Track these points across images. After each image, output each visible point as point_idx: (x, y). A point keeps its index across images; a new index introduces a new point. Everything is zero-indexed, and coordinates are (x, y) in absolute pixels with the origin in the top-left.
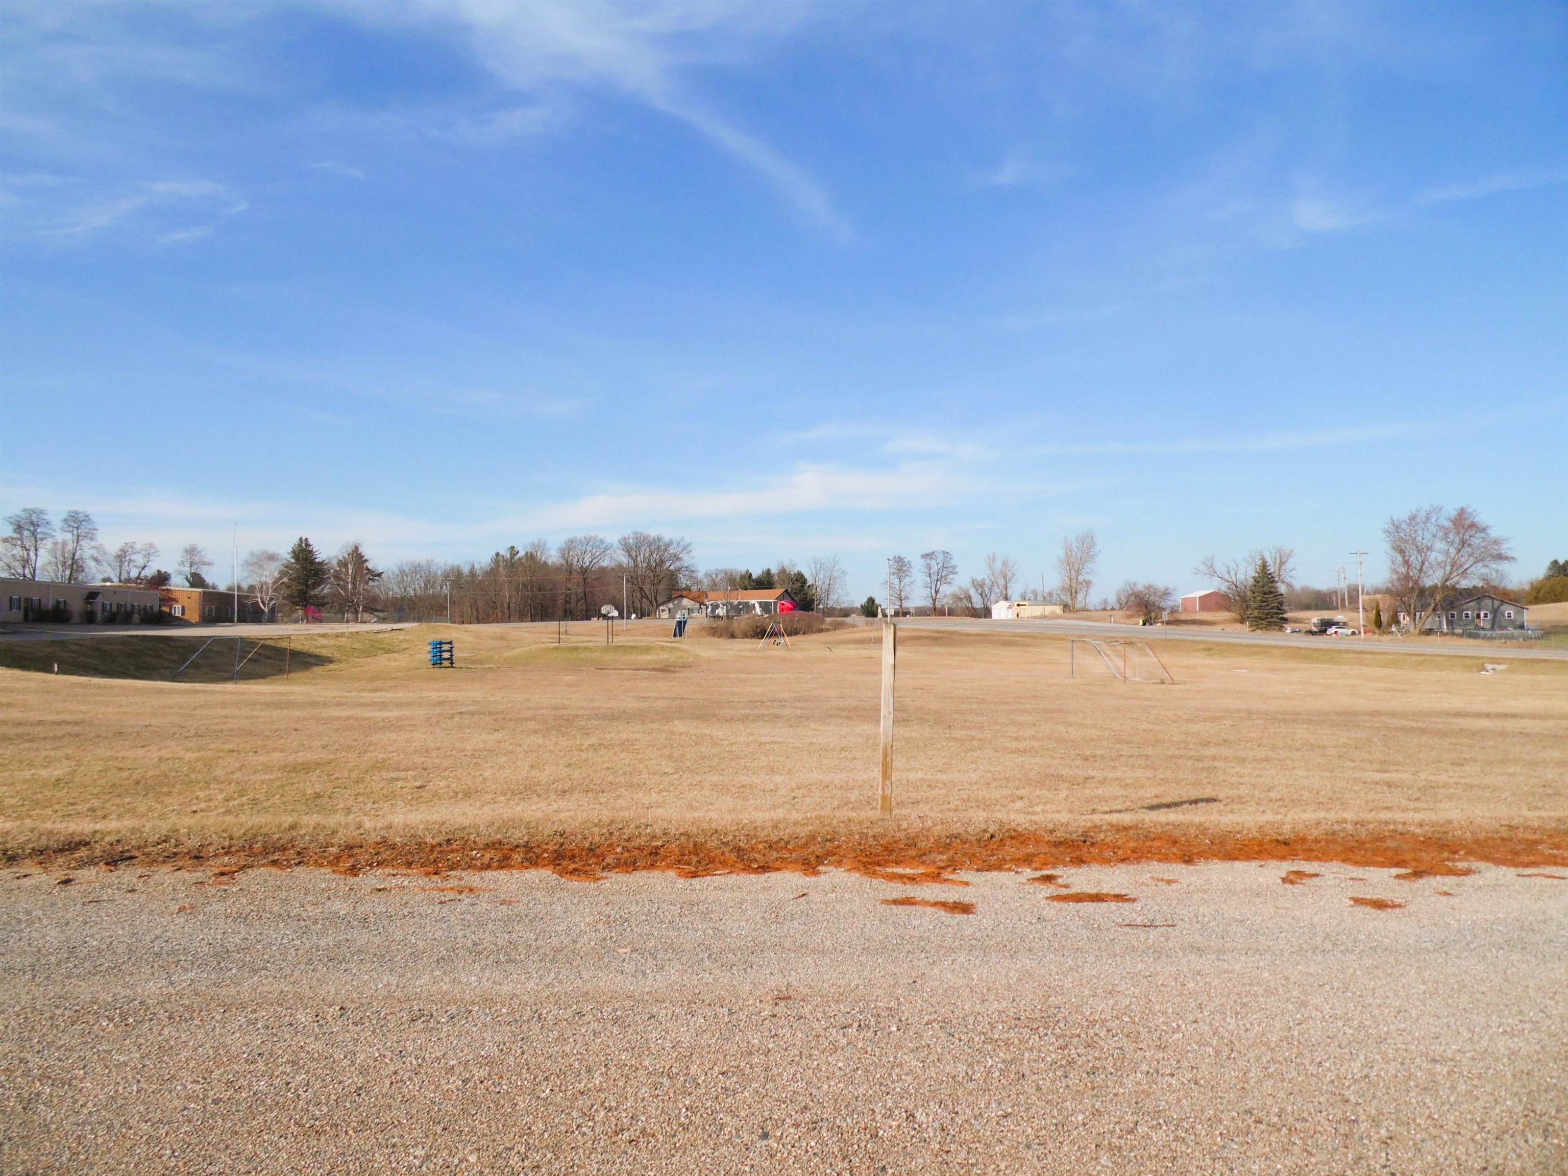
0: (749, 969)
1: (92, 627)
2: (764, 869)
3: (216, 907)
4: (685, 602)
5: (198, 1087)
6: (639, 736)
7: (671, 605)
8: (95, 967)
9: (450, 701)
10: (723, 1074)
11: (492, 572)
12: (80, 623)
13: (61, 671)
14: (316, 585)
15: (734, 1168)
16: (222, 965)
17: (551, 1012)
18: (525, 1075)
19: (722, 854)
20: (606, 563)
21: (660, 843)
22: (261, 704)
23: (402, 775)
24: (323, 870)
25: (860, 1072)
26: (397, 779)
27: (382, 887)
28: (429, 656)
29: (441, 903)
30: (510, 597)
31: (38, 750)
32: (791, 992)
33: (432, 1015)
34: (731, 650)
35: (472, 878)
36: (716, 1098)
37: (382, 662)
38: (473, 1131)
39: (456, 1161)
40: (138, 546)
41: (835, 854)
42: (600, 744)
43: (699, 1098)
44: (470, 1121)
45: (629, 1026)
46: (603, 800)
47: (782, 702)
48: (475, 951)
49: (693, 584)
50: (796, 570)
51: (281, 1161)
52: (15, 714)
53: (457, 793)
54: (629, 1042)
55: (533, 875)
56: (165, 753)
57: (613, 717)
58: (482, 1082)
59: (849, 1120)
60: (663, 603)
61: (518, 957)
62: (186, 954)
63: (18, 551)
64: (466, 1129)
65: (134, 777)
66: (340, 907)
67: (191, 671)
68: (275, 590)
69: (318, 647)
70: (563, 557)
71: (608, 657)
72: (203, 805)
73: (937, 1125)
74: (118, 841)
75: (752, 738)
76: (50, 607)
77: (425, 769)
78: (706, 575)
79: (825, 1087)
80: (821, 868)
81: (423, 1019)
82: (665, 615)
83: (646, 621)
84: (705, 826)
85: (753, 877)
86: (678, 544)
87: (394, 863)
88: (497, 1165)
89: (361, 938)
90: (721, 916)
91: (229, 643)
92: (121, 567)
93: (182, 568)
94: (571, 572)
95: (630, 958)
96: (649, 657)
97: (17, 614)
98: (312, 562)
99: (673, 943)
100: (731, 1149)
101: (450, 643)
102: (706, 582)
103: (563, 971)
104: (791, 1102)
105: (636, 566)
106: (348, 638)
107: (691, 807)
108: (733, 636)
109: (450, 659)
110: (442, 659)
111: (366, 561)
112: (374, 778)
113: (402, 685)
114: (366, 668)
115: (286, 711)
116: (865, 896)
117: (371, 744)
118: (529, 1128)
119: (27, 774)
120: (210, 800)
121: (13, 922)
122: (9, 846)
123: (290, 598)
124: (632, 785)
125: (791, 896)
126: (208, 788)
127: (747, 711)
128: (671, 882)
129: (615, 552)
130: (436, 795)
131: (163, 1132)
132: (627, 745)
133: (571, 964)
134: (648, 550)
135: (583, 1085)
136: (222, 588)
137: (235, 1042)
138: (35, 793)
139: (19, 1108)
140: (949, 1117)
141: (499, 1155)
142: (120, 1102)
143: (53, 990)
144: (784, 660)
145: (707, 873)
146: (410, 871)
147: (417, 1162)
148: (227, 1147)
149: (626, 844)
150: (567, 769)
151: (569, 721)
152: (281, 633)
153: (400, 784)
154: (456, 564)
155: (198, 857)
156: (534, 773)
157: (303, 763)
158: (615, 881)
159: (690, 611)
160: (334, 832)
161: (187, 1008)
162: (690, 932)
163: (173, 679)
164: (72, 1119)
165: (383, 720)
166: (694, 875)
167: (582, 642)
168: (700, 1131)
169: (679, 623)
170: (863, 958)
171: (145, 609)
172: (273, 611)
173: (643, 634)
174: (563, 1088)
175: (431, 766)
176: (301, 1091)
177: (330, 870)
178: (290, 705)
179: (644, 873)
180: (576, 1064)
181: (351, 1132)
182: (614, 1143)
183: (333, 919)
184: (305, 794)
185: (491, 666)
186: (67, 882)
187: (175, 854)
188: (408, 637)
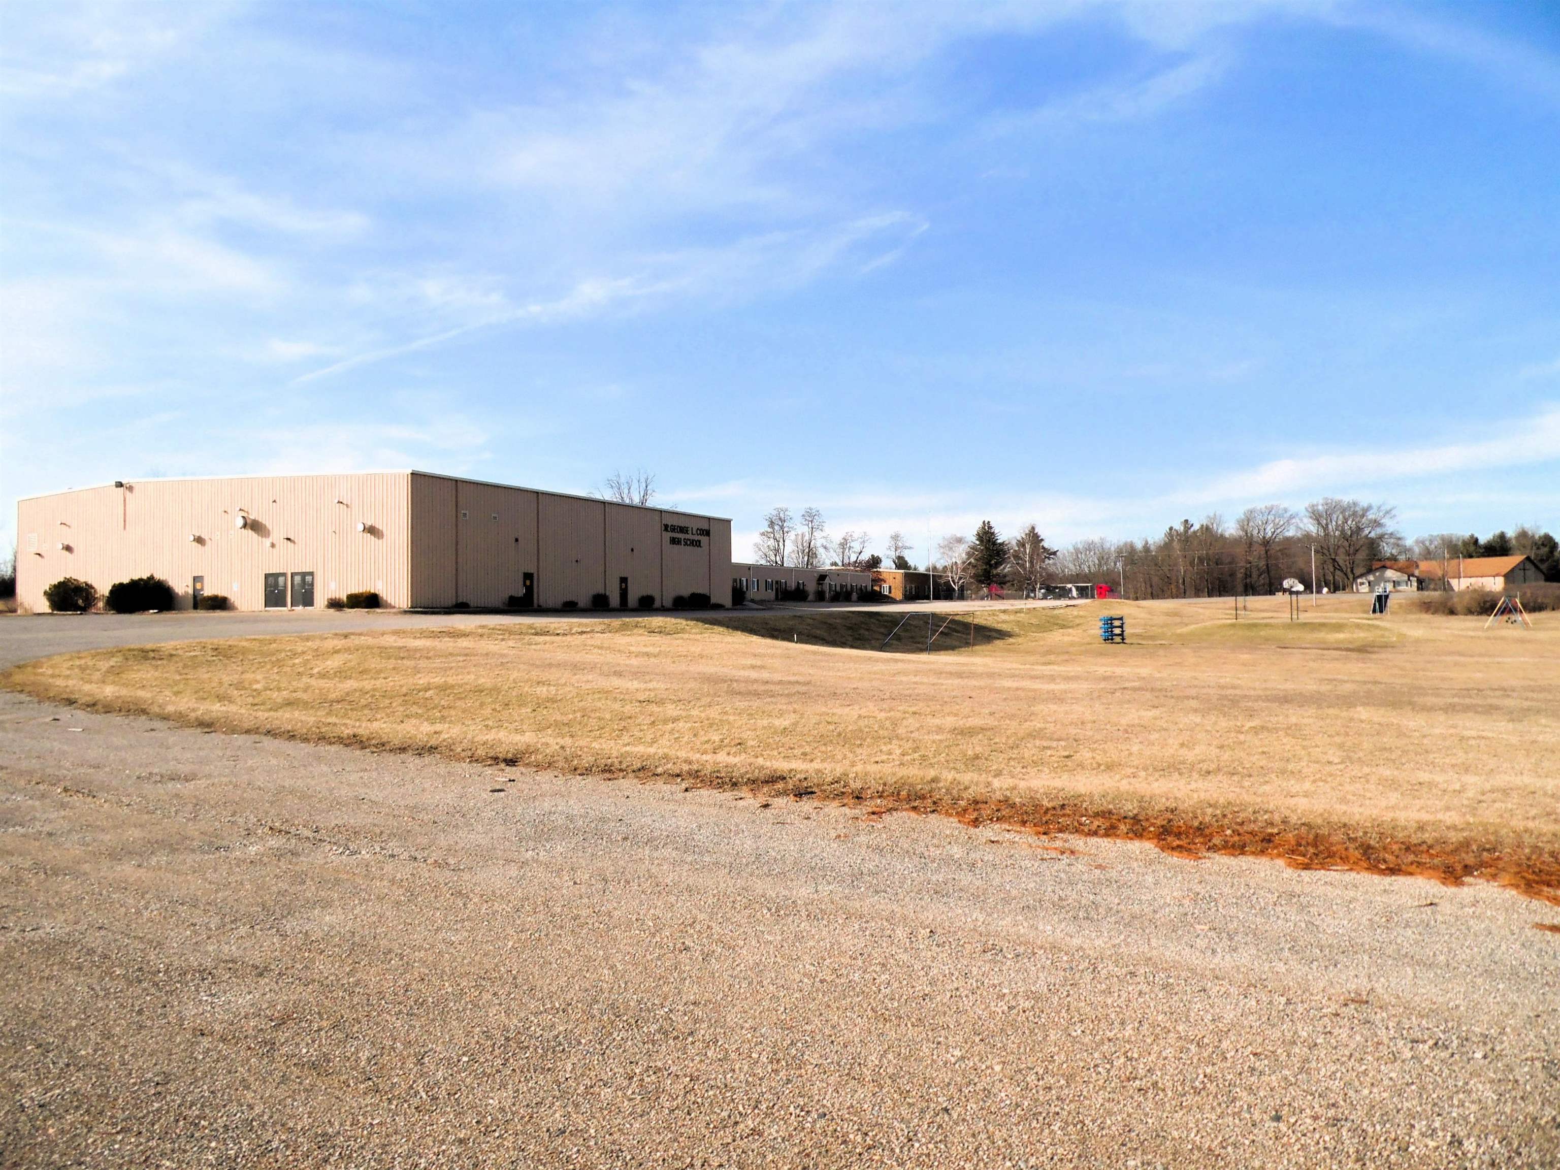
0: (1331, 968)
1: (822, 603)
2: (1393, 871)
3: (863, 839)
4: (1390, 573)
5: (812, 968)
6: (1311, 720)
7: (1371, 578)
8: (769, 871)
9: (1115, 677)
10: (1255, 1054)
11: (1167, 546)
12: (816, 601)
13: (800, 641)
14: (998, 564)
15: (1233, 1138)
16: (855, 883)
17: (1107, 968)
18: (1063, 1013)
19: (1346, 849)
20: (1291, 533)
21: (1276, 831)
22: (946, 673)
23: (1054, 744)
24: (951, 819)
25: (1413, 1087)
26: (1049, 748)
27: (996, 839)
28: (1101, 632)
29: (1042, 859)
30: (1185, 572)
31: (776, 704)
32: (1371, 998)
33: (1001, 951)
34: (1447, 628)
35: (1077, 842)
36: (1240, 1074)
37: (1057, 637)
38: (1004, 1048)
39: (984, 1067)
40: (855, 536)
41: (1491, 866)
42: (1263, 727)
43: (1222, 1070)
44: (1004, 1039)
45: (1176, 994)
46: (1246, 784)
47: (1506, 692)
48: (1059, 905)
49: (1400, 553)
50: (1542, 532)
51: (854, 1033)
52: (765, 675)
53: (1099, 765)
54: (1170, 1007)
55: (1135, 846)
56: (863, 712)
57: (1285, 699)
58: (1024, 1011)
59: (1378, 1127)
60: (1361, 576)
61: (1096, 917)
62: (831, 871)
63: (772, 542)
64: (999, 1045)
65: (838, 730)
66: (957, 851)
67: (895, 642)
68: (964, 570)
69: (998, 623)
70: (1242, 528)
71: (1292, 635)
72: (884, 757)
73: (1486, 1158)
74: (805, 779)
75: (1452, 731)
76: (793, 587)
77: (1076, 741)
78: (1417, 542)
79: (1366, 1092)
80: (1467, 879)
81: (993, 952)
82: (1365, 589)
83: (1340, 596)
84: (1334, 818)
85: (1376, 878)
86: (1379, 508)
87: (1012, 820)
88: (1016, 1078)
89: (965, 878)
90: (1322, 911)
91: (924, 617)
92: (843, 553)
93: (889, 552)
94: (1251, 544)
95: (1206, 936)
96: (1341, 636)
97: (771, 594)
98: (994, 543)
99: (1257, 928)
100: (1237, 1121)
101: (1121, 619)
102: (1417, 550)
103: (1134, 936)
104: (1320, 1096)
105: (1327, 535)
106: (1027, 613)
107: (1343, 800)
108: (1452, 612)
109: (1122, 635)
110: (1113, 635)
111: (1042, 540)
112: (1028, 745)
113: (1074, 660)
114: (1042, 643)
115: (966, 680)
116: (1516, 916)
117: (1032, 714)
118: (1052, 1057)
119: (765, 722)
120: (890, 754)
121: (726, 831)
122: (734, 774)
123: (975, 576)
124: (1283, 772)
125: (1416, 904)
126: (890, 743)
127: (1456, 700)
128: (1278, 871)
129: (1301, 520)
130: (1081, 766)
131: (782, 994)
132: (1292, 730)
133: (1144, 931)
134: (1341, 517)
135: (1113, 1033)
136: (922, 569)
137: (847, 942)
138: (768, 738)
139: (701, 958)
140: (1507, 1155)
141: (1020, 1071)
142: (761, 967)
143: (740, 883)
144: (1522, 641)
145: (1323, 866)
146: (1023, 829)
147: (953, 1060)
148: (821, 1014)
149: (1238, 827)
150: (1218, 750)
151: (1235, 702)
152: (967, 609)
153: (1049, 752)
154: (1129, 540)
155: (858, 797)
156: (1184, 752)
157: (970, 727)
158: (1221, 861)
159: (1396, 583)
160: (966, 788)
161: (821, 910)
162: (1279, 922)
163: (881, 649)
164: (729, 972)
165: (1048, 692)
166: (1307, 867)
167: (1263, 618)
168: (1211, 1097)
169: (1379, 598)
170: (1479, 981)
171: (861, 589)
172: (962, 589)
173: (1336, 610)
174: (1094, 1032)
175: (1081, 738)
176: (882, 987)
177: (957, 820)
178: (972, 675)
179: (1251, 858)
180: (1113, 1016)
181: (909, 1025)
182: (1124, 1087)
183: (948, 861)
184: (965, 755)
185: (1163, 642)
186: (766, 806)
187: (843, 793)
188: (1081, 613)
